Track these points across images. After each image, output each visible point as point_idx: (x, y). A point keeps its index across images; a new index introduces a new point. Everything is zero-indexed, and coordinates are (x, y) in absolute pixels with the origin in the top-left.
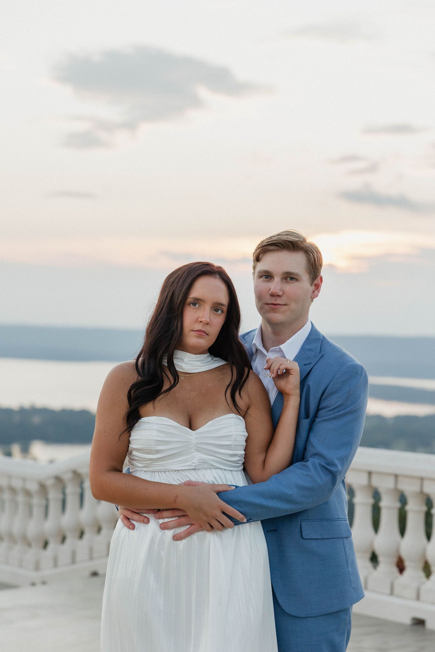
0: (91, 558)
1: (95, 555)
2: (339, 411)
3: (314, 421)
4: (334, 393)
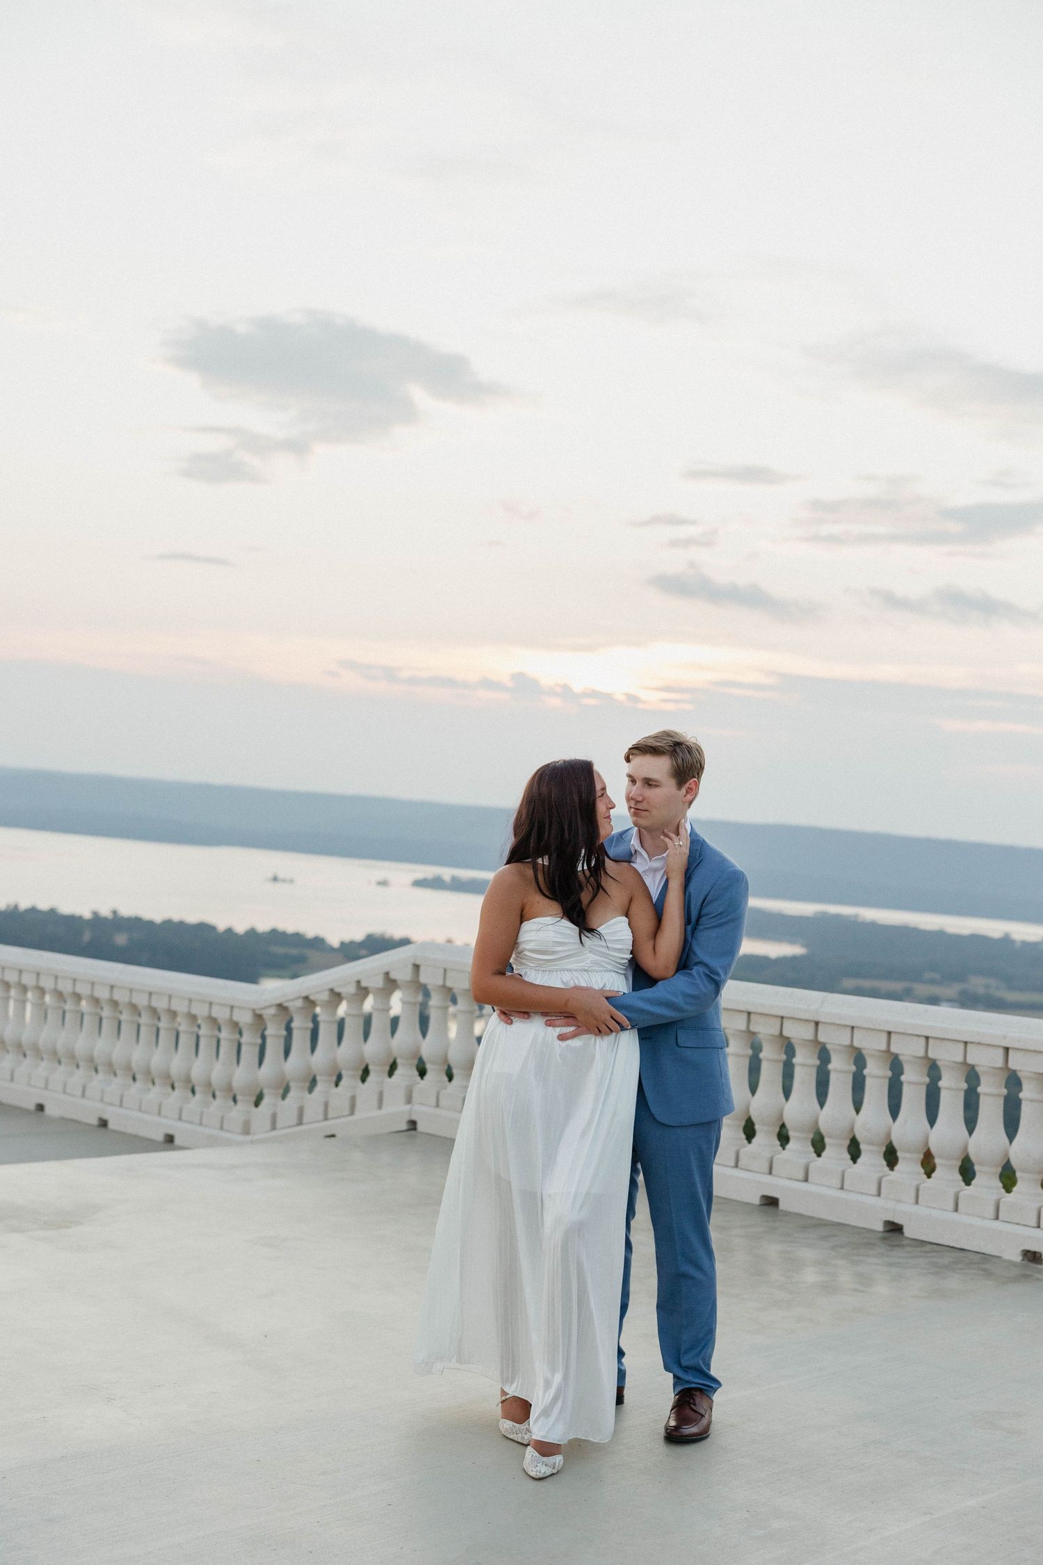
0: (326, 1119)
1: (331, 1115)
2: (721, 919)
3: (695, 929)
4: (716, 899)
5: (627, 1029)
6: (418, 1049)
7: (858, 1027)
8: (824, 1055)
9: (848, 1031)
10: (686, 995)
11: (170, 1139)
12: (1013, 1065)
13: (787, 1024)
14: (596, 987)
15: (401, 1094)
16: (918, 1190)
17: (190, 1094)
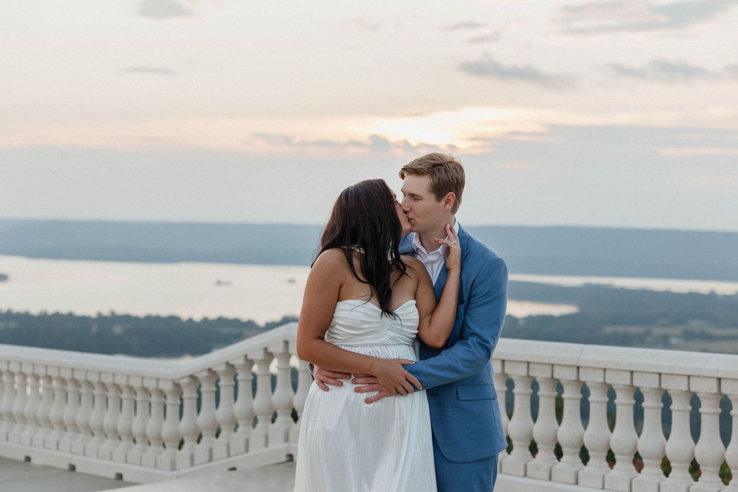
0: (229, 456)
1: (232, 452)
2: (487, 297)
3: (467, 307)
4: (482, 283)
5: (420, 390)
6: (291, 403)
7: (609, 369)
8: (585, 391)
9: (602, 372)
10: (464, 360)
11: (120, 477)
12: (725, 391)
13: (556, 369)
14: (392, 357)
15: (281, 435)
16: (659, 487)
17: (132, 443)
